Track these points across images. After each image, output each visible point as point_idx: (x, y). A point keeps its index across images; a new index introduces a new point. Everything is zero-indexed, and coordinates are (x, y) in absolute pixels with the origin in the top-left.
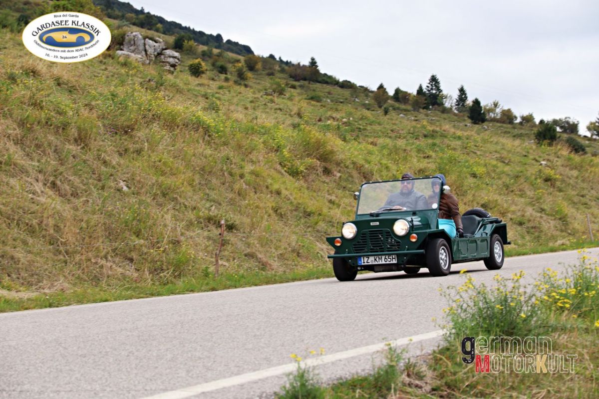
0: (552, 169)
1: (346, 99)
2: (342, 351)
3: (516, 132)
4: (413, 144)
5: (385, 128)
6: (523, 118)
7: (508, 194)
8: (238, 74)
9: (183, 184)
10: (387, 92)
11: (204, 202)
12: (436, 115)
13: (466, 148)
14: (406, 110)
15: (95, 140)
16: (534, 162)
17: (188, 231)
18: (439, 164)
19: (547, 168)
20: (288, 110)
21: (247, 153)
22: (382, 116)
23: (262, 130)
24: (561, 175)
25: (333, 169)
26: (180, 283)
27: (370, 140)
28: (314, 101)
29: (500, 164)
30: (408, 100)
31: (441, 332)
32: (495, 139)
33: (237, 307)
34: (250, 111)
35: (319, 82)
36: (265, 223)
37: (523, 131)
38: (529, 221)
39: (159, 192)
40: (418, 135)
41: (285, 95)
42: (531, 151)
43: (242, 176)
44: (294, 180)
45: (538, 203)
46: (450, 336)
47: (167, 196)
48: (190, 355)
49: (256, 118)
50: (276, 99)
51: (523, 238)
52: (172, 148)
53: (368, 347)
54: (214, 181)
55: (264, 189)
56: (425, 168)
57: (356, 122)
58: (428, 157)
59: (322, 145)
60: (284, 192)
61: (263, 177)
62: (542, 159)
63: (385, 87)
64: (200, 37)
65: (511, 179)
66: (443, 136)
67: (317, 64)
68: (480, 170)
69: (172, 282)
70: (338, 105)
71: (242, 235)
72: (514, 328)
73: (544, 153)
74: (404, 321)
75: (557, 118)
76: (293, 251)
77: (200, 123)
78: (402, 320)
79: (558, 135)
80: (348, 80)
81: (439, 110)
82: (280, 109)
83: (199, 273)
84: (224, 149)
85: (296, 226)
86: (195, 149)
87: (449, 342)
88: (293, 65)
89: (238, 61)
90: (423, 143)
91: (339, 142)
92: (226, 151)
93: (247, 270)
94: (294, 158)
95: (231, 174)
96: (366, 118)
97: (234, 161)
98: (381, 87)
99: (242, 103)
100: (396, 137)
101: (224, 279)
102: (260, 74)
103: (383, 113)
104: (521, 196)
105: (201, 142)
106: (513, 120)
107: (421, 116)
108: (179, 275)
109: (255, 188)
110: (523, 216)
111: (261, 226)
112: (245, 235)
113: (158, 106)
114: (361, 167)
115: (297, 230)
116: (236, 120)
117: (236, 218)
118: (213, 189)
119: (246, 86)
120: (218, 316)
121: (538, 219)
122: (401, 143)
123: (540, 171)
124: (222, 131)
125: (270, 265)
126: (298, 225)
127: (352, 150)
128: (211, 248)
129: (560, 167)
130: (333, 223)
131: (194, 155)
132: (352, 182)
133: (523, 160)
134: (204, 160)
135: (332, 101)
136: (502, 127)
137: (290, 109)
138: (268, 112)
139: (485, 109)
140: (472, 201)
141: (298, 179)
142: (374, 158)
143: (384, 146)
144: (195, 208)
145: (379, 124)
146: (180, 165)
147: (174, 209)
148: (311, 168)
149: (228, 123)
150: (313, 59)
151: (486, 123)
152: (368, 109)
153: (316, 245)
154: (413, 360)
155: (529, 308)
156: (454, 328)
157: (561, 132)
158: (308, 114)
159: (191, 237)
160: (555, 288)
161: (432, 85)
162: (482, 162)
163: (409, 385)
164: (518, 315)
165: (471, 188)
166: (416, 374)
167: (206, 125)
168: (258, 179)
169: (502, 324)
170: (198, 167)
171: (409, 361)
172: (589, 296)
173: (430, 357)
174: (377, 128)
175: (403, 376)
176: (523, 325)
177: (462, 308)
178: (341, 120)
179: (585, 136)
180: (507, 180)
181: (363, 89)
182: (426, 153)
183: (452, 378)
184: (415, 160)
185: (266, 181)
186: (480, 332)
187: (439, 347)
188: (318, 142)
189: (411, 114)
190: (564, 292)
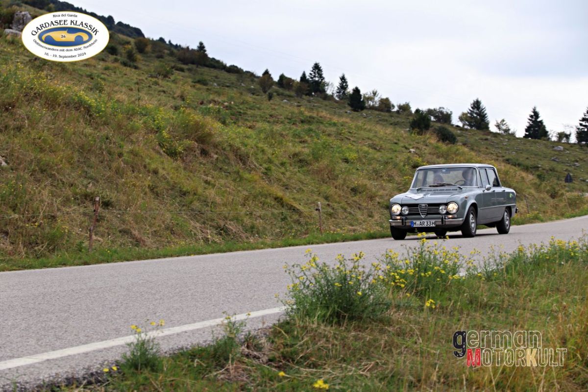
0: (420, 156)
1: (233, 83)
2: (190, 323)
3: (393, 120)
4: (290, 129)
5: (264, 113)
6: (400, 107)
7: (377, 179)
8: (128, 56)
9: (61, 161)
10: (272, 78)
11: (82, 179)
12: (318, 102)
13: (340, 134)
14: (290, 96)
16: (404, 149)
17: (64, 206)
18: (313, 149)
19: (415, 155)
20: (171, 93)
21: (127, 133)
22: (266, 101)
23: (143, 112)
24: (428, 162)
25: (210, 151)
26: (54, 257)
27: (249, 124)
28: (201, 84)
29: (371, 151)
30: (292, 86)
31: (284, 308)
32: (368, 127)
33: (102, 281)
34: (135, 93)
35: (207, 66)
36: (140, 201)
37: (398, 119)
39: (37, 168)
40: (296, 121)
41: (170, 78)
42: (401, 139)
43: (120, 155)
44: (172, 160)
45: (404, 188)
46: (291, 311)
47: (45, 173)
48: (43, 325)
49: (139, 99)
50: (160, 82)
52: (53, 126)
53: (215, 320)
54: (93, 159)
55: (142, 168)
56: (299, 152)
57: (237, 106)
58: (304, 142)
59: (201, 128)
60: (161, 171)
61: (142, 157)
62: (411, 147)
63: (270, 73)
65: (381, 165)
66: (320, 122)
67: (206, 48)
68: (353, 156)
69: (45, 256)
70: (224, 89)
71: (118, 212)
72: (351, 305)
73: (414, 141)
74: (256, 297)
75: (432, 108)
76: (167, 228)
77: (81, 102)
78: (254, 296)
79: (432, 124)
80: (235, 65)
81: (321, 97)
82: (164, 92)
83: (74, 247)
84: (104, 128)
85: (172, 205)
86: (75, 128)
87: (290, 316)
88: (183, 49)
89: (128, 43)
90: (299, 128)
91: (218, 125)
92: (105, 131)
93: (120, 246)
94: (173, 139)
95: (110, 153)
96: (247, 103)
97: (113, 140)
98: (266, 73)
99: (127, 85)
100: (274, 122)
101: (97, 254)
102: (150, 57)
103: (267, 98)
104: (389, 181)
105: (82, 121)
106: (390, 108)
107: (304, 102)
108: (54, 250)
109: (133, 167)
111: (136, 204)
112: (121, 212)
113: (41, 84)
114: (237, 150)
115: (172, 208)
116: (118, 101)
117: (112, 196)
118: (92, 167)
119: (136, 68)
120: (81, 289)
122: (278, 128)
123: (409, 158)
124: (103, 111)
125: (144, 241)
126: (174, 203)
127: (230, 133)
128: (87, 224)
129: (427, 155)
130: (208, 202)
131: (74, 134)
132: (229, 164)
133: (394, 147)
134: (84, 139)
135: (219, 85)
136: (380, 115)
137: (173, 92)
138: (151, 94)
139: (364, 97)
140: (343, 185)
141: (176, 160)
142: (251, 142)
143: (262, 130)
144: (72, 185)
145: (259, 109)
146: (60, 143)
147: (52, 185)
148: (188, 149)
149: (109, 104)
150: (201, 44)
151: (365, 111)
152: (253, 94)
153: (190, 224)
154: (253, 333)
155: (367, 286)
156: (296, 304)
157: (434, 122)
158: (191, 97)
159: (67, 213)
160: (396, 268)
161: (314, 73)
162: (354, 148)
163: (248, 356)
164: (356, 292)
165: (342, 173)
166: (255, 346)
167: (87, 104)
168: (136, 159)
169: (340, 301)
170: (77, 145)
171: (249, 334)
172: (425, 276)
173: (270, 330)
174: (257, 112)
175: (243, 347)
176: (360, 302)
177: (304, 285)
178: (223, 104)
179: (457, 126)
180: (377, 166)
181: (249, 74)
182: (302, 138)
183: (288, 349)
184: (291, 144)
185: (144, 161)
186: (319, 308)
187: (279, 321)
188: (197, 123)
189: (295, 100)
190: (403, 272)
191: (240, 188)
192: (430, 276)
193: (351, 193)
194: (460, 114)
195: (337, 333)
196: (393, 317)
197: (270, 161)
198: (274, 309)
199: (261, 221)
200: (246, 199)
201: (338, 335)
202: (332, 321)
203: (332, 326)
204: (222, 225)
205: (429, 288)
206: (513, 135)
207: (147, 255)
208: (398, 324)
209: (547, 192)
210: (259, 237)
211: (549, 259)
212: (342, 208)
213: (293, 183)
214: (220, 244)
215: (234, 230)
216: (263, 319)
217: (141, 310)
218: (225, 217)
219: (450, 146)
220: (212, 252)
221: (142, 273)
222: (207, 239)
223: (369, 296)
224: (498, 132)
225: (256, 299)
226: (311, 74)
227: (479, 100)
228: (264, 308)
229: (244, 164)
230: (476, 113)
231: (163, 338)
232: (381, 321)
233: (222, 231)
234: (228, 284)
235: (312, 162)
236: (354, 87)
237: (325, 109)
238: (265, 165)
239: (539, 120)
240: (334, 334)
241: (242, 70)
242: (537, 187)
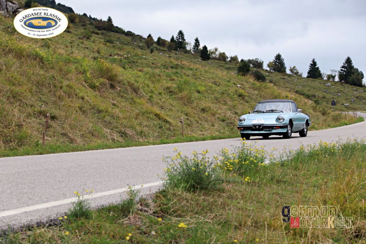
0: (243, 89)
1: (129, 42)
2: (106, 191)
3: (227, 66)
4: (164, 72)
5: (149, 62)
6: (232, 58)
7: (217, 103)
9: (26, 91)
10: (153, 39)
11: (38, 102)
12: (181, 54)
13: (195, 75)
14: (164, 51)
16: (233, 85)
17: (27, 119)
18: (178, 84)
19: (241, 89)
20: (92, 49)
21: (65, 74)
22: (149, 53)
23: (75, 61)
24: (248, 93)
25: (116, 85)
26: (21, 150)
27: (139, 69)
28: (109, 43)
29: (213, 86)
30: (165, 44)
31: (162, 182)
32: (212, 71)
33: (52, 165)
34: (69, 48)
35: (113, 32)
36: (74, 116)
37: (231, 66)
38: (228, 119)
39: (11, 95)
40: (168, 67)
41: (90, 39)
42: (232, 79)
43: (61, 88)
44: (93, 91)
45: (234, 109)
46: (166, 184)
47: (16, 98)
48: (20, 191)
49: (72, 53)
50: (85, 42)
51: (224, 129)
52: (20, 70)
54: (44, 90)
55: (74, 96)
56: (170, 86)
57: (132, 57)
58: (173, 80)
59: (110, 71)
60: (86, 98)
61: (74, 89)
62: (238, 83)
63: (152, 36)
64: (41, 0)
65: (220, 94)
66: (182, 68)
68: (202, 89)
69: (16, 149)
70: (123, 46)
71: (60, 122)
72: (201, 181)
73: (240, 80)
75: (251, 59)
76: (90, 133)
77: (37, 55)
78: (144, 175)
80: (130, 31)
81: (183, 52)
82: (87, 48)
83: (33, 144)
84: (51, 71)
85: (92, 118)
86: (33, 71)
88: (98, 20)
90: (170, 71)
91: (120, 69)
92: (52, 73)
93: (62, 143)
94: (93, 78)
95: (55, 86)
96: (138, 55)
97: (57, 78)
98: (150, 36)
99: (65, 43)
100: (155, 67)
101: (47, 148)
102: (77, 25)
104: (224, 104)
105: (38, 66)
106: (226, 59)
107: (173, 55)
108: (21, 145)
109: (69, 95)
110: (225, 116)
111: (71, 118)
112: (61, 122)
113: (12, 44)
114: (132, 85)
115: (93, 120)
116: (60, 54)
117: (56, 112)
118: (44, 95)
119: (69, 32)
120: (41, 170)
121: (233, 118)
122: (157, 71)
123: (236, 90)
124: (50, 60)
125: (76, 140)
126: (94, 117)
127: (128, 74)
128: (41, 130)
129: (248, 88)
130: (114, 117)
131: (33, 74)
132: (127, 93)
133: (228, 83)
134: (39, 77)
135: (120, 43)
136: (219, 63)
137: (93, 48)
138: (80, 50)
139: (210, 52)
140: (196, 107)
141: (95, 91)
142: (141, 80)
143: (147, 73)
144: (32, 106)
145: (145, 59)
146: (23, 79)
147: (20, 106)
148: (103, 84)
149: (55, 56)
150: (109, 18)
151: (210, 60)
152: (141, 49)
153: (104, 130)
154: (144, 197)
155: (211, 170)
156: (169, 180)
157: (252, 67)
158: (104, 52)
159: (29, 123)
160: (228, 159)
161: (179, 36)
162: (203, 84)
163: (141, 210)
164: (204, 173)
165: (196, 99)
166: (145, 204)
167: (40, 56)
168: (71, 90)
169: (195, 178)
170: (35, 81)
171: (142, 198)
172: (245, 164)
173: (154, 195)
174: (144, 61)
175: (138, 205)
176: (207, 179)
177: (174, 169)
178: (123, 56)
179: (267, 70)
180: (218, 95)
181: (139, 37)
182: (171, 78)
183: (165, 207)
184: (165, 81)
185: (76, 91)
186: (182, 183)
187: (159, 190)
188: (108, 69)
189: (167, 53)
190: (232, 161)
191: (134, 108)
192: (248, 164)
193: (201, 112)
194: (268, 63)
195: (193, 197)
196: (226, 188)
197: (152, 92)
198: (156, 183)
199: (147, 128)
200: (138, 115)
201: (193, 198)
202: (190, 190)
203: (190, 193)
204: (123, 131)
205: (247, 171)
206: (301, 75)
207: (78, 149)
208: (229, 192)
209: (320, 112)
210: (146, 138)
211: (318, 154)
212: (196, 120)
213: (166, 105)
214: (122, 142)
215: (130, 134)
216: (150, 189)
217: (77, 183)
218: (125, 126)
219: (261, 83)
220: (117, 147)
221: (75, 160)
222: (114, 139)
223: (212, 175)
224: (291, 74)
225: (144, 176)
226: (177, 37)
227: (280, 54)
228: (150, 182)
229: (136, 93)
230: (278, 62)
231: (92, 199)
232: (219, 190)
233: (123, 134)
234: (128, 168)
235: (178, 93)
236: (204, 45)
237: (186, 59)
238: (149, 95)
239: (316, 67)
240: (192, 198)
241: (135, 34)
242: (314, 109)
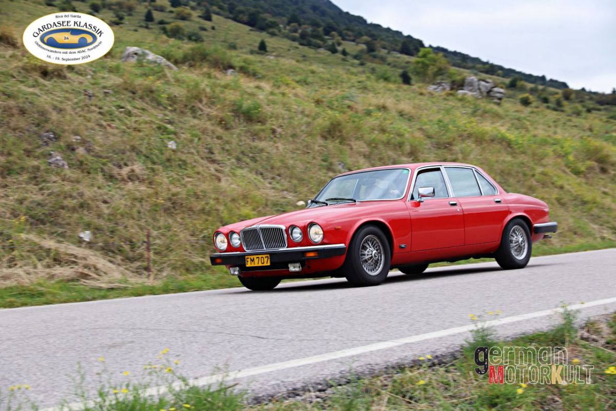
8: (557, 103)
15: (423, 153)
21: (539, 159)
23: (554, 142)
25: (609, 169)
28: (615, 119)
34: (552, 129)
41: (581, 117)
43: (533, 175)
44: (577, 178)
49: (555, 133)
50: (574, 119)
55: (550, 185)
60: (566, 187)
61: (551, 176)
64: (530, 78)
76: (570, 230)
77: (504, 138)
82: (576, 126)
84: (521, 156)
85: (575, 211)
86: (497, 157)
88: (600, 94)
89: (557, 93)
92: (522, 158)
94: (577, 161)
95: (524, 175)
97: (527, 165)
99: (547, 123)
102: (573, 102)
109: (543, 185)
113: (472, 127)
115: (574, 214)
116: (534, 135)
119: (562, 111)
124: (520, 144)
130: (605, 209)
134: (505, 165)
137: (583, 126)
138: (566, 129)
141: (580, 177)
148: (590, 168)
149: (526, 138)
153: (590, 226)
158: (597, 129)
167: (508, 139)
168: (546, 178)
188: (596, 148)
